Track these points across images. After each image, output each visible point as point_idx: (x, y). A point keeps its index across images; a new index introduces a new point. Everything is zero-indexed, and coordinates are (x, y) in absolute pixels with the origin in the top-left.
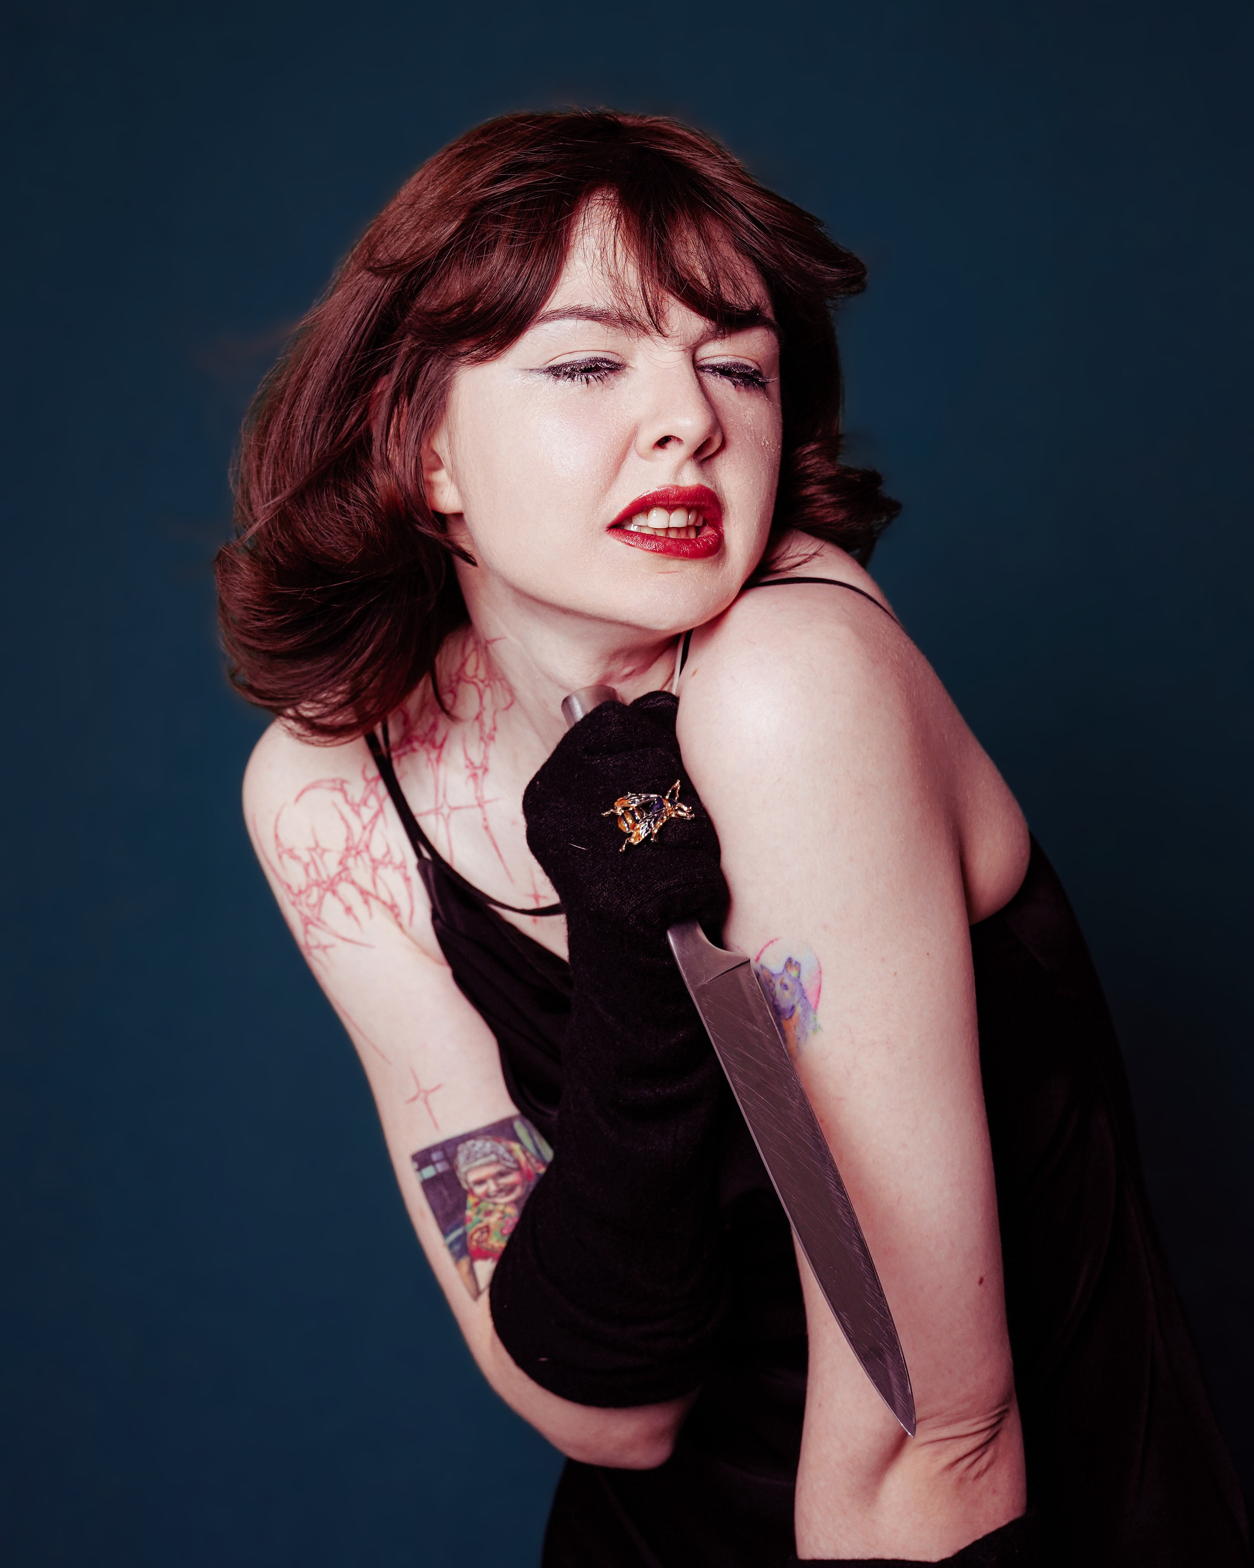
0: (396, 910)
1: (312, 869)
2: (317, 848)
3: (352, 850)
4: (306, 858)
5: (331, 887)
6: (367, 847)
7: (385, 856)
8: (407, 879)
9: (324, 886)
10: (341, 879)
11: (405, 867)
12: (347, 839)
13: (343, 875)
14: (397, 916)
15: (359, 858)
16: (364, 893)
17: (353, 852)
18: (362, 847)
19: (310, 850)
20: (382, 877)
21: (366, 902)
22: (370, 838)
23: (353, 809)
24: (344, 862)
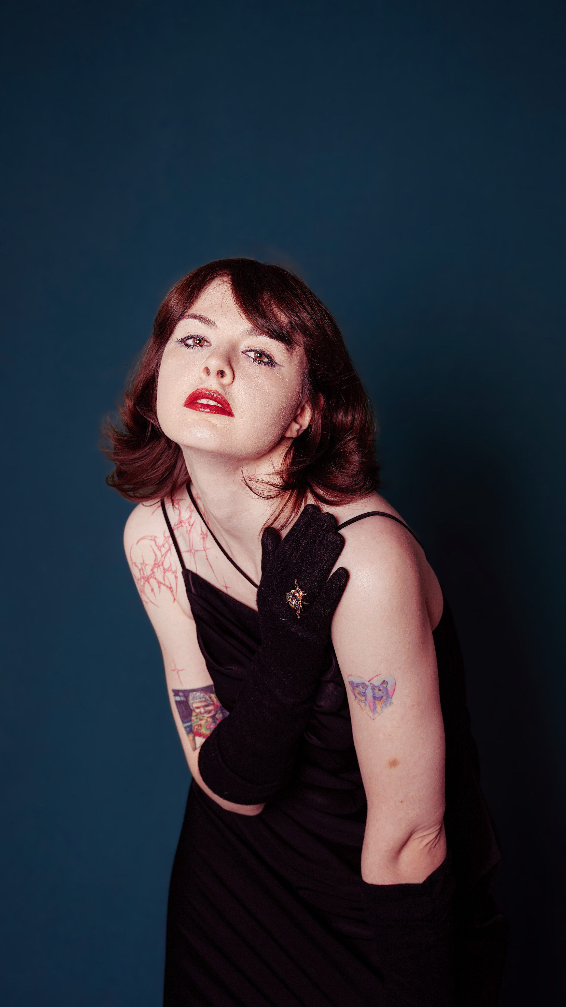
0: (172, 589)
1: (142, 572)
2: (144, 564)
3: (156, 565)
4: (140, 567)
5: (147, 579)
6: (162, 563)
7: (169, 568)
8: (176, 577)
9: (145, 579)
10: (151, 577)
11: (176, 573)
12: (155, 560)
13: (152, 575)
14: (172, 591)
15: (159, 568)
16: (159, 583)
17: (157, 566)
18: (160, 563)
19: (141, 564)
20: (167, 577)
21: (159, 587)
22: (164, 560)
23: (158, 548)
24: (153, 569)
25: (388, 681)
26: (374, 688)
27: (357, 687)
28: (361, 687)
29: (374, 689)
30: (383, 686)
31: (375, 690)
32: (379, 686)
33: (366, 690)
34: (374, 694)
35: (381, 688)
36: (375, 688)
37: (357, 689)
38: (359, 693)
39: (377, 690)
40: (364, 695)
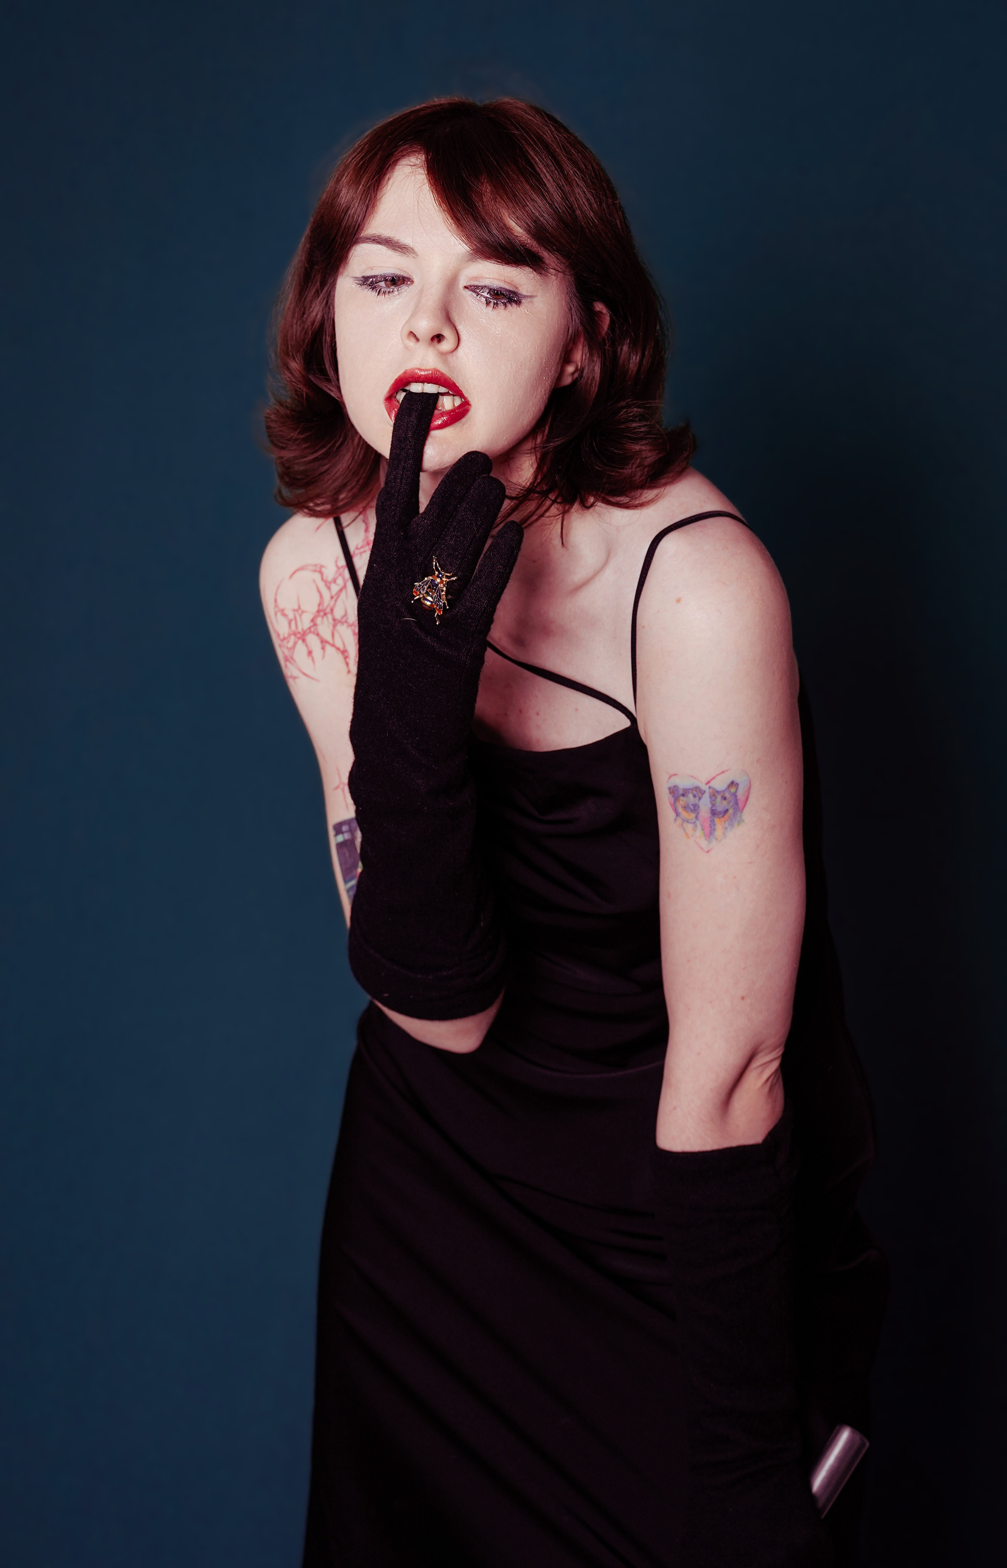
0: (347, 654)
1: (293, 623)
2: (299, 610)
3: (322, 612)
4: (291, 616)
5: (303, 636)
6: (332, 610)
7: (343, 617)
8: (355, 634)
9: (299, 636)
10: (310, 632)
11: (355, 626)
12: (319, 605)
13: (312, 629)
14: (347, 657)
15: (325, 618)
16: (323, 642)
17: (322, 614)
18: (328, 610)
19: (293, 611)
20: (338, 632)
21: (323, 648)
22: (335, 604)
23: (326, 585)
24: (314, 620)
25: (738, 783)
26: (714, 795)
27: (683, 795)
28: (691, 796)
29: (714, 798)
30: (730, 792)
31: (716, 798)
32: (724, 791)
33: (700, 799)
34: (713, 805)
35: (727, 795)
36: (717, 795)
37: (682, 800)
38: (685, 808)
39: (719, 798)
40: (695, 809)
